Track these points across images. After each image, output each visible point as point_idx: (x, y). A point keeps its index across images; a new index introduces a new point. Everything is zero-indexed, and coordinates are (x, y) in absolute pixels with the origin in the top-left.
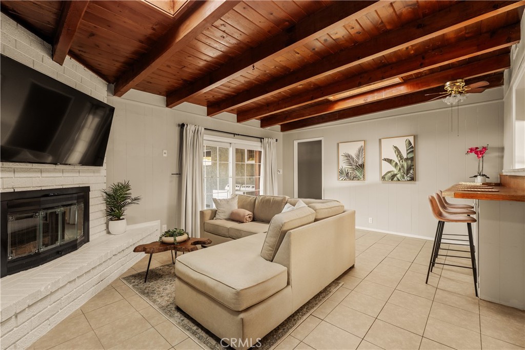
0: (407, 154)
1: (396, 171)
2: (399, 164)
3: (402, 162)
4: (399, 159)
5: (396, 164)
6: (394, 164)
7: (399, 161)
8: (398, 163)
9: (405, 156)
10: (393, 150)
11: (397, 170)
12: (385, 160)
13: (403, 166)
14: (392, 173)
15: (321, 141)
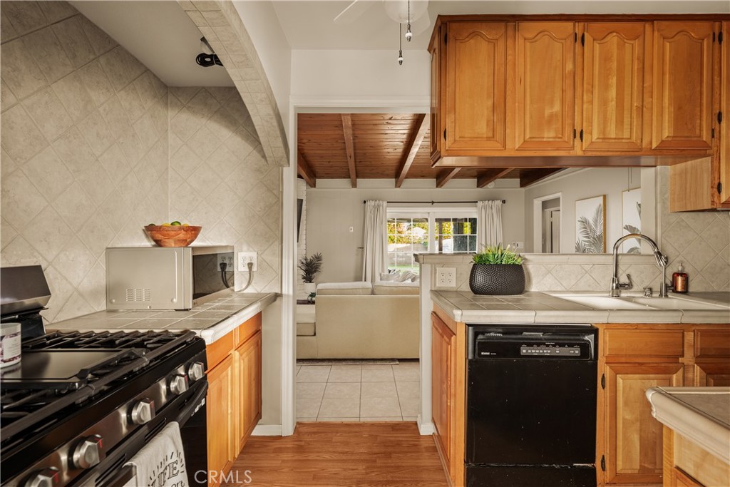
12: (627, 227)
15: (559, 199)
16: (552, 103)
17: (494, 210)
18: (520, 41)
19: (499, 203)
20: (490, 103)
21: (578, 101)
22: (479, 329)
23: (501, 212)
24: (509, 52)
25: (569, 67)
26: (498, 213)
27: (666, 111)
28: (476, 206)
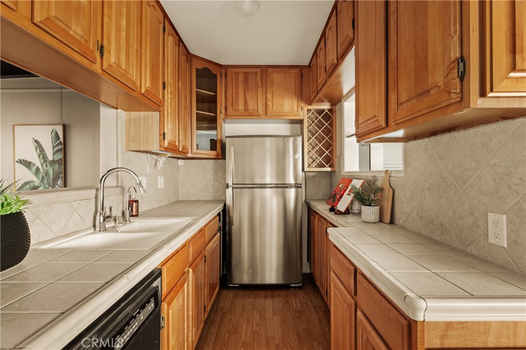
0: (54, 154)
1: (37, 182)
2: (41, 170)
3: (47, 166)
4: (42, 161)
5: (38, 169)
6: (34, 169)
7: (42, 165)
8: (40, 167)
9: (50, 158)
10: (33, 146)
11: (38, 179)
12: (20, 162)
13: (47, 174)
14: (32, 184)
27: (148, 64)
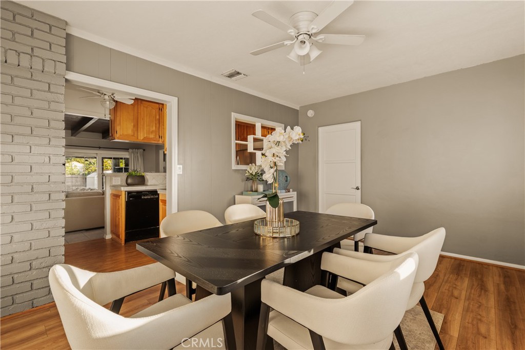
16: (153, 127)
17: (139, 155)
18: (142, 107)
19: (141, 150)
20: (133, 124)
21: (160, 127)
22: (129, 193)
23: (143, 156)
24: (139, 109)
25: (158, 117)
26: (141, 155)
28: (128, 151)
